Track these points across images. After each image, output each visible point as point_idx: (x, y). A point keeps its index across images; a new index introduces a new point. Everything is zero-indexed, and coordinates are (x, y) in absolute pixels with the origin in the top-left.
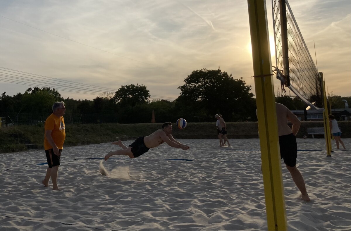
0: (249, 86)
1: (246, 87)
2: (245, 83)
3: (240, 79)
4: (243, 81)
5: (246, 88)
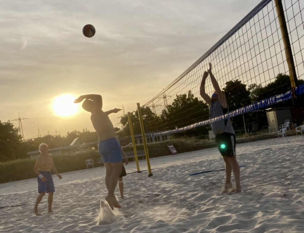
0: (17, 128)
1: (15, 129)
2: (13, 125)
3: (7, 122)
4: (11, 123)
5: (15, 131)
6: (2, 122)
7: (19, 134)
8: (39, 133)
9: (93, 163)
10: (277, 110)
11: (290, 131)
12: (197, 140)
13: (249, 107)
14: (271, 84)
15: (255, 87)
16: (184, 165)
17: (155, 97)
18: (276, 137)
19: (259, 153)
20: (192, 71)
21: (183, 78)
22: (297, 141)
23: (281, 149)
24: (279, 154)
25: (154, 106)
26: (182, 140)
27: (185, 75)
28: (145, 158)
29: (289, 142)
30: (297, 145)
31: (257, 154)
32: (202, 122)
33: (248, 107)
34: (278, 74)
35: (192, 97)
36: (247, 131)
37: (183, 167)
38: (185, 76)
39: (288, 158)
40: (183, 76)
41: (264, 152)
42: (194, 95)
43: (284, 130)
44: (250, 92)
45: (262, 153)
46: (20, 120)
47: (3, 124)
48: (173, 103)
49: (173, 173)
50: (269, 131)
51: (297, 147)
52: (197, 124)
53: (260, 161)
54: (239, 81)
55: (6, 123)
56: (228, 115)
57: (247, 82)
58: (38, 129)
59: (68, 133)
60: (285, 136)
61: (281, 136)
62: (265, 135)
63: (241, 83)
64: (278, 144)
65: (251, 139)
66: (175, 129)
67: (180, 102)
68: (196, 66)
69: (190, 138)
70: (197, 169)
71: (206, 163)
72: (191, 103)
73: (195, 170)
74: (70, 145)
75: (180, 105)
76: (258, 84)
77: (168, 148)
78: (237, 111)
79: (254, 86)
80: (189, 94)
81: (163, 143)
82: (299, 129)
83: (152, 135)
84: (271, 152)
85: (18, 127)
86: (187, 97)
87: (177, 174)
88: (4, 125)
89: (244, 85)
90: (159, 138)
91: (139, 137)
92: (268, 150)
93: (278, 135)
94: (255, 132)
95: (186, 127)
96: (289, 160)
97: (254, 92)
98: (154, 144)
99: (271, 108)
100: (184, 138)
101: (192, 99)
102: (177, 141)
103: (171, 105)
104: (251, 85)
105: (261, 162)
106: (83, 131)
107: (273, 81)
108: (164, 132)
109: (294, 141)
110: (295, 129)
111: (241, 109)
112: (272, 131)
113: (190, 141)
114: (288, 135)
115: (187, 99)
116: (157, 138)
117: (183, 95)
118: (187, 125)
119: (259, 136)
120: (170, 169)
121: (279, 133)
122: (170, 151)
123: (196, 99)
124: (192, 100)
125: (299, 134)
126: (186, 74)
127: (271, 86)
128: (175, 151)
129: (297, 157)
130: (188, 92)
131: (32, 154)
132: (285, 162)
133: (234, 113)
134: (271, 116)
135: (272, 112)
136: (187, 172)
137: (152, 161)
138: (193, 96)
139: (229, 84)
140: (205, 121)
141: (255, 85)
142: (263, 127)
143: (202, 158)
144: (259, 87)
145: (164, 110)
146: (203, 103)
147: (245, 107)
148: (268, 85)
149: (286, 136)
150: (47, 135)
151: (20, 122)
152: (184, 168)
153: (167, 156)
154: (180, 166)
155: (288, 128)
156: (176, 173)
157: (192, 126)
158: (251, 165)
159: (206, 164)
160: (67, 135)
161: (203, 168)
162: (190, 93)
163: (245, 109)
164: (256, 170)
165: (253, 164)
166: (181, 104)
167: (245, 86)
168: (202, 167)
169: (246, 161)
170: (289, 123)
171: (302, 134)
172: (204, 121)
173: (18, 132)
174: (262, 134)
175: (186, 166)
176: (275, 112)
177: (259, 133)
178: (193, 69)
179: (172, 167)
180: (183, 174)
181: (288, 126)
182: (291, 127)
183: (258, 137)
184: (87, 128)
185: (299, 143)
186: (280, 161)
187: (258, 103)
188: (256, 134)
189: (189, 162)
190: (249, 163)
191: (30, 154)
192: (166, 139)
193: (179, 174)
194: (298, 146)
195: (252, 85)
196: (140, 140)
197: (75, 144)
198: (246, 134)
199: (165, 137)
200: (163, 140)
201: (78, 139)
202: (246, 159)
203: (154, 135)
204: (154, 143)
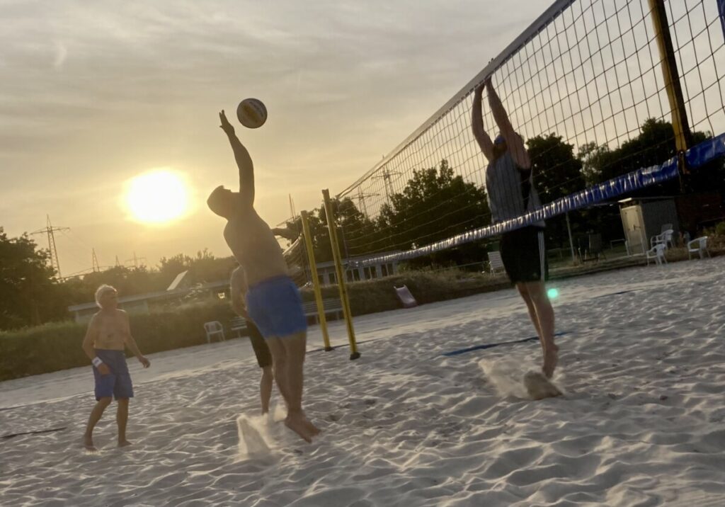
0: (44, 251)
1: (39, 254)
3: (21, 238)
4: (29, 239)
5: (40, 257)
6: (9, 237)
7: (49, 264)
8: (95, 263)
9: (221, 331)
10: (644, 202)
11: (676, 251)
12: (461, 273)
13: (580, 197)
14: (630, 143)
15: (594, 151)
16: (431, 332)
17: (366, 174)
18: (644, 265)
19: (603, 302)
20: (448, 115)
21: (428, 132)
22: (691, 273)
23: (654, 291)
24: (650, 304)
25: (363, 197)
26: (428, 273)
27: (433, 124)
28: (342, 317)
29: (672, 276)
30: (692, 281)
31: (599, 304)
32: (473, 231)
33: (577, 197)
34: (646, 120)
35: (449, 175)
36: (577, 253)
37: (431, 336)
38: (434, 127)
39: (670, 313)
40: (429, 127)
41: (615, 300)
42: (454, 170)
43: (661, 249)
44: (583, 162)
45: (609, 302)
46: (50, 231)
47: (11, 242)
48: (407, 188)
49: (408, 350)
50: (626, 251)
51: (693, 287)
52: (461, 238)
53: (605, 320)
54: (556, 136)
55: (19, 239)
56: (533, 215)
57: (576, 138)
58: (94, 253)
59: (163, 262)
60: (663, 262)
61: (653, 262)
62: (618, 261)
63: (562, 141)
64: (648, 280)
65: (586, 270)
66: (410, 248)
67: (422, 187)
68: (458, 102)
69: (445, 269)
70: (461, 339)
71: (483, 325)
72: (447, 190)
73: (458, 343)
74: (169, 289)
75: (422, 193)
76: (600, 143)
77: (394, 292)
78: (553, 205)
79: (592, 149)
80: (443, 169)
81: (384, 282)
82: (696, 245)
83: (359, 263)
84: (631, 298)
85: (47, 249)
86: (438, 175)
87: (416, 354)
88: (13, 244)
89: (568, 145)
90: (373, 269)
91: (328, 268)
92: (626, 294)
93: (646, 259)
94: (594, 254)
95: (436, 245)
96: (673, 317)
97: (591, 162)
98: (363, 285)
99: (630, 199)
100: (432, 268)
101: (450, 179)
102: (416, 278)
103: (402, 194)
104: (584, 145)
105: (608, 323)
106: (197, 257)
107: (635, 135)
108: (386, 257)
109: (683, 274)
110: (686, 247)
111: (562, 201)
112: (632, 251)
113: (447, 276)
114: (669, 260)
115: (437, 180)
116: (370, 271)
117: (429, 170)
118: (438, 240)
119: (604, 263)
120: (400, 341)
121: (650, 255)
122: (398, 299)
123: (459, 178)
124: (449, 182)
125: (696, 256)
126: (436, 122)
127: (630, 147)
128: (411, 300)
129: (691, 309)
130: (441, 164)
131: (79, 311)
132: (662, 322)
133: (546, 211)
134: (632, 215)
135: (634, 207)
136: (438, 347)
137: (358, 323)
138: (451, 171)
139: (533, 145)
140: (480, 231)
141: (592, 146)
142: (614, 243)
143: (473, 314)
144: (603, 149)
145: (386, 205)
146: (475, 189)
147: (571, 197)
148: (623, 145)
149: (666, 261)
150: (114, 266)
151: (51, 237)
152: (433, 339)
153: (393, 312)
154: (422, 334)
155: (669, 244)
156: (415, 349)
157: (450, 241)
158: (587, 330)
159: (482, 328)
160: (161, 265)
161: (477, 339)
162: (445, 165)
163: (572, 201)
164: (598, 342)
165: (591, 326)
166: (425, 193)
167: (570, 147)
168: (474, 335)
169: (574, 321)
170: (672, 231)
171: (701, 256)
172: (477, 230)
173: (47, 259)
174: (611, 258)
175: (436, 334)
176: (640, 207)
177: (603, 257)
178: (452, 112)
179: (404, 336)
180: (431, 353)
181: (669, 238)
182: (676, 242)
183: (602, 265)
184: (206, 249)
185: (695, 278)
186: (652, 319)
187: (601, 186)
188: (597, 258)
189: (445, 325)
190: (582, 325)
191: (74, 311)
192: (391, 273)
193: (420, 353)
194: (692, 284)
195: (587, 145)
196: (330, 275)
197: (180, 285)
198: (575, 258)
199: (386, 268)
200: (385, 274)
201: (186, 274)
202: (575, 316)
203: (362, 264)
204: (362, 281)
